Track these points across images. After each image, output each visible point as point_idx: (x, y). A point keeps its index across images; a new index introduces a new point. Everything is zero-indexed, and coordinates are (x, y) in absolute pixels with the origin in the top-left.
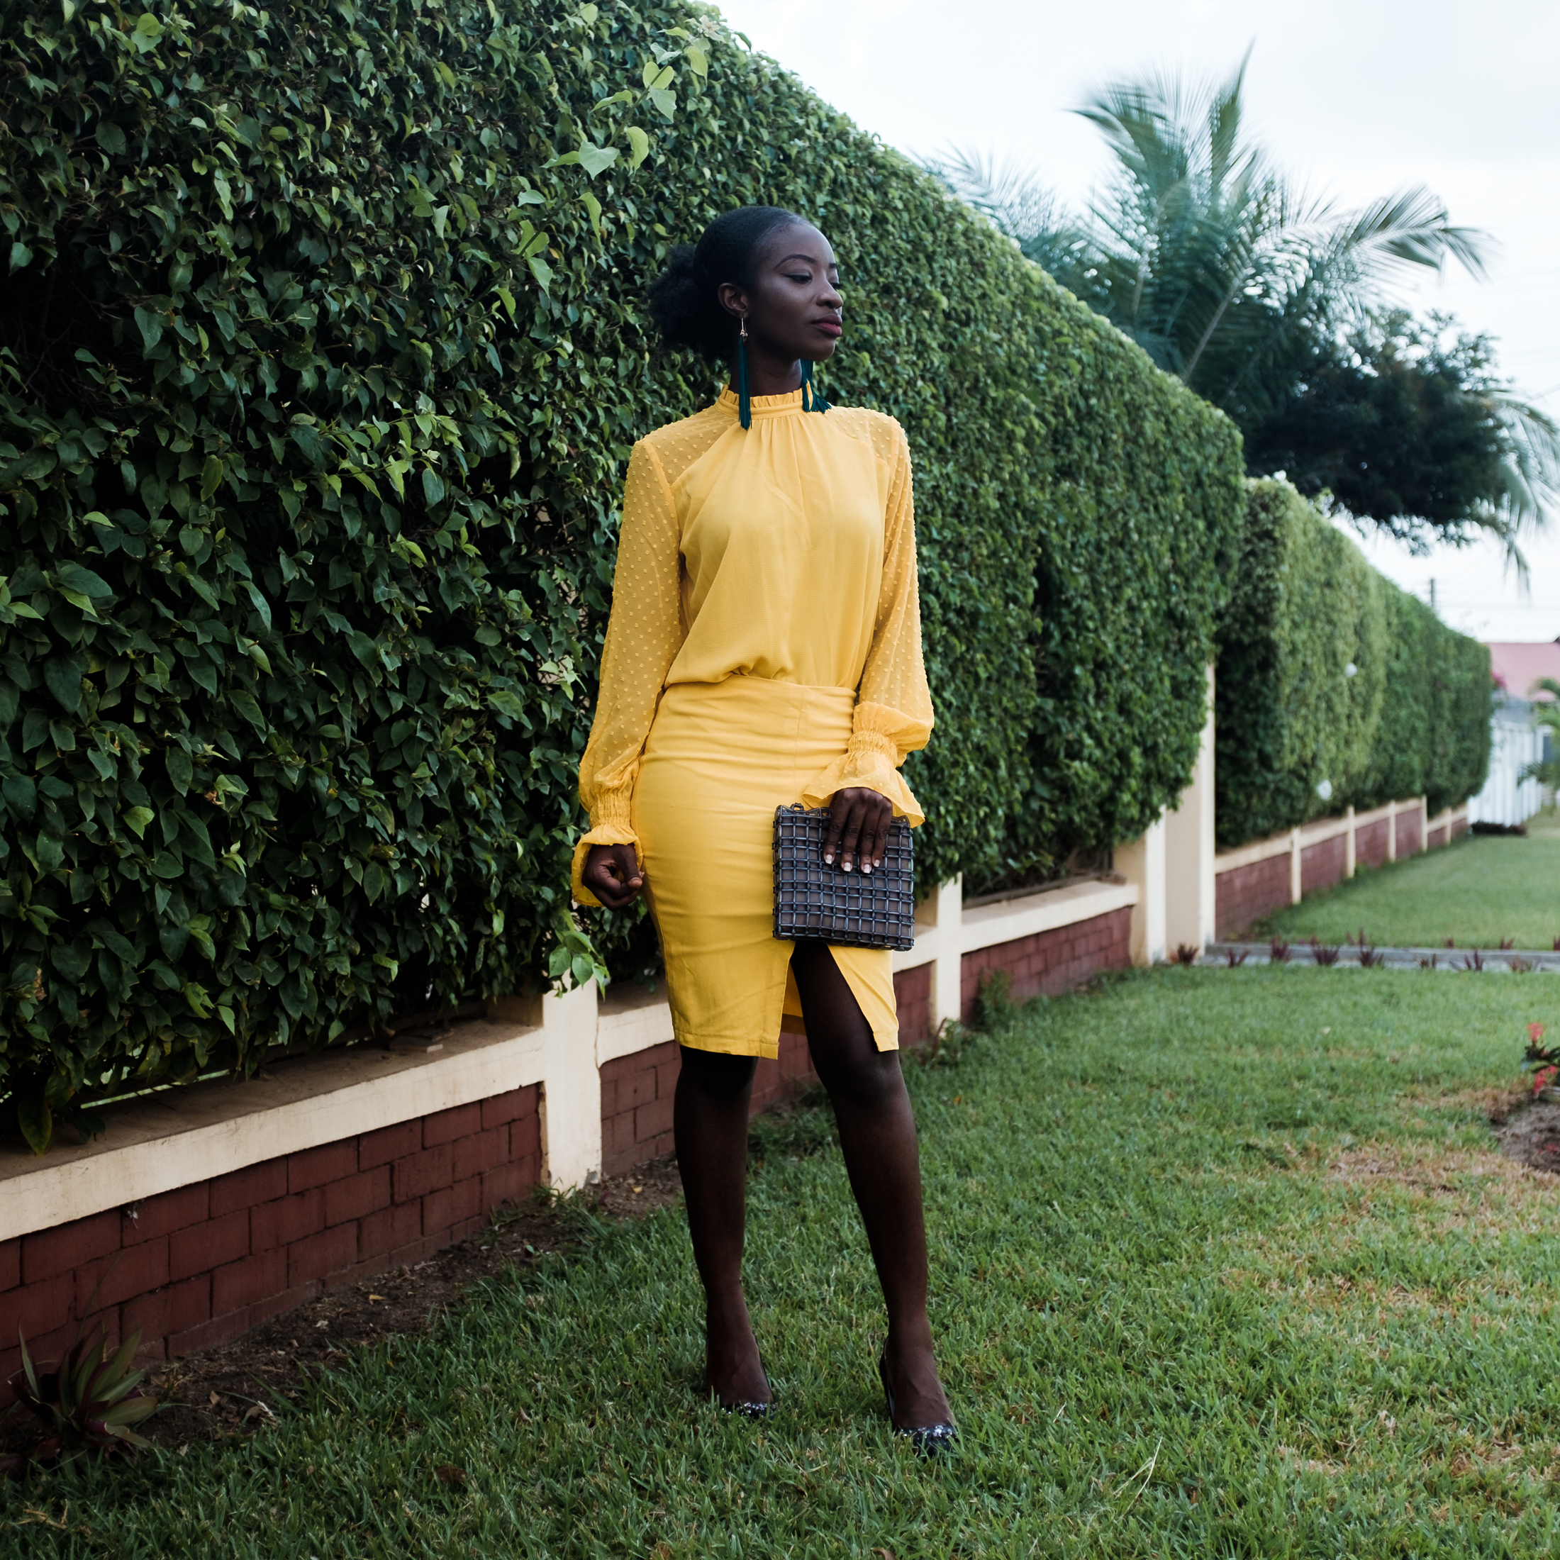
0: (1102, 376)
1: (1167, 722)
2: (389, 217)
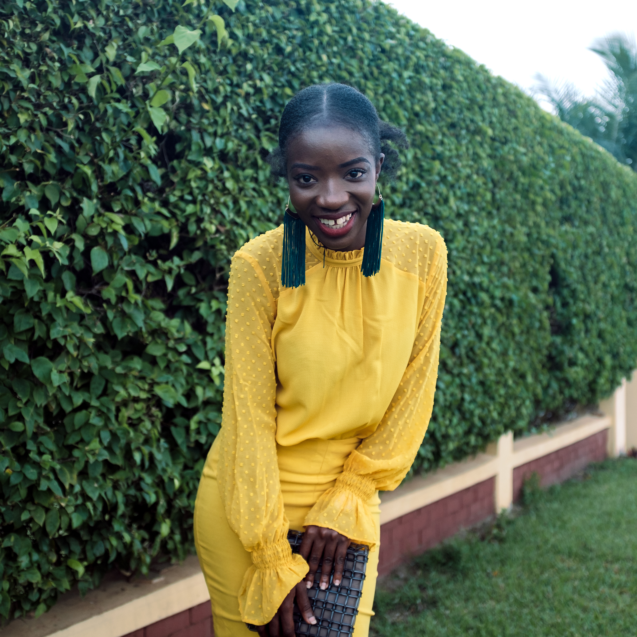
2: (57, 82)
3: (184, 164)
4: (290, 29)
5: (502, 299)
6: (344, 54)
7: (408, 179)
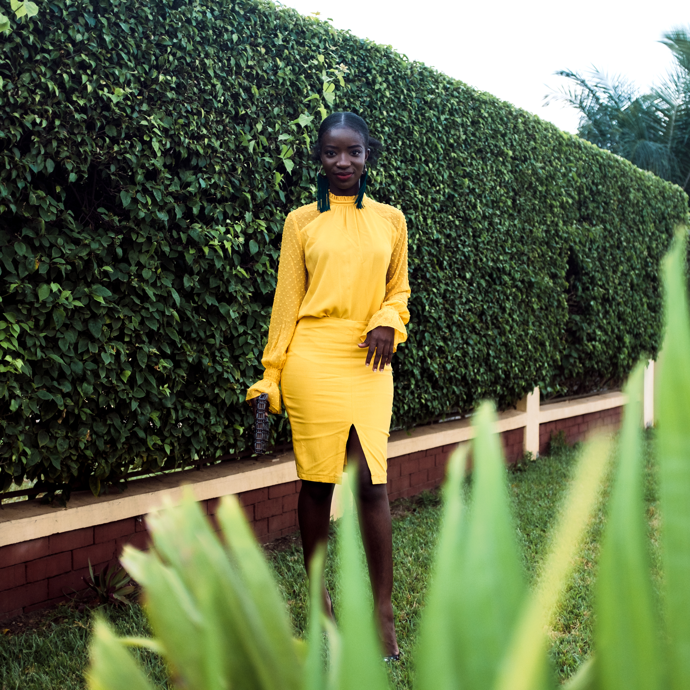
0: (605, 176)
1: (646, 323)
2: (232, 146)
3: (298, 189)
4: (362, 97)
5: (523, 281)
6: (398, 109)
7: (445, 192)
